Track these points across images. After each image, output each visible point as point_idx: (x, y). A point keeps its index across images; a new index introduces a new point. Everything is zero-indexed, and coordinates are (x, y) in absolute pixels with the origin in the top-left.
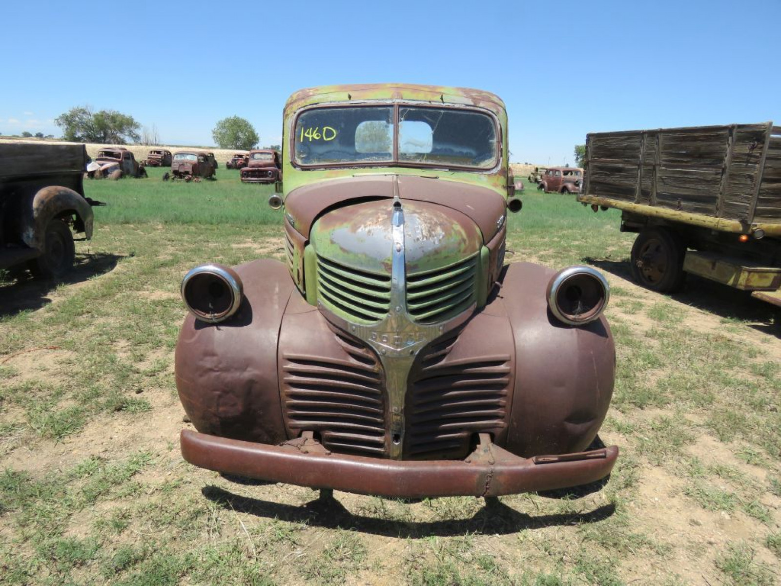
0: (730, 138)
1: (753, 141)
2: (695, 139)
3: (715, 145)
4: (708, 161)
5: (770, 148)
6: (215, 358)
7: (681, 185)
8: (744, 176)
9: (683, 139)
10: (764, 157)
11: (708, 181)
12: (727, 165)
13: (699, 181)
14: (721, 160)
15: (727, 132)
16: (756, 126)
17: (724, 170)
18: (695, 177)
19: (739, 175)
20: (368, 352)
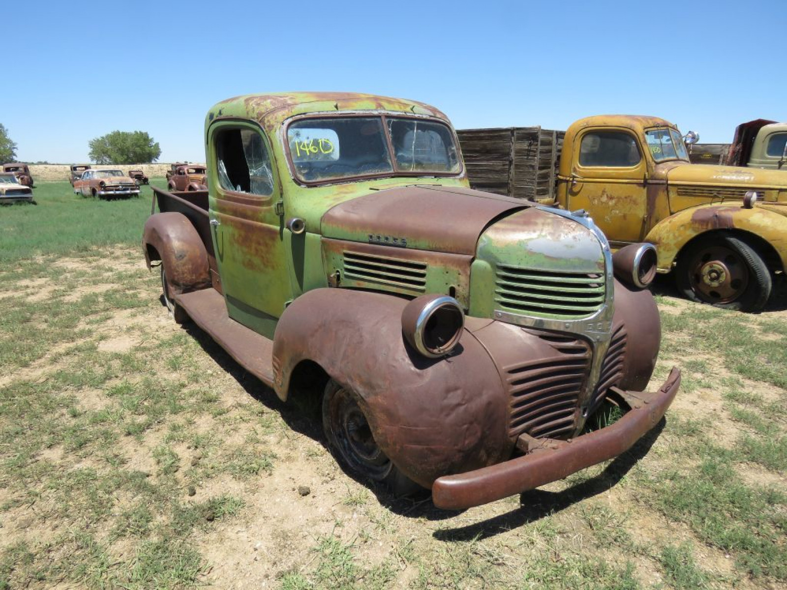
0: (513, 138)
1: (530, 140)
2: (481, 138)
3: (500, 143)
4: (495, 156)
5: (541, 145)
6: (459, 392)
7: (474, 175)
8: (527, 166)
9: (471, 139)
10: (539, 151)
11: (497, 171)
12: (513, 158)
13: (490, 171)
14: (508, 154)
15: (509, 133)
16: (530, 129)
17: (511, 162)
18: (485, 168)
19: (523, 166)
20: (580, 343)
